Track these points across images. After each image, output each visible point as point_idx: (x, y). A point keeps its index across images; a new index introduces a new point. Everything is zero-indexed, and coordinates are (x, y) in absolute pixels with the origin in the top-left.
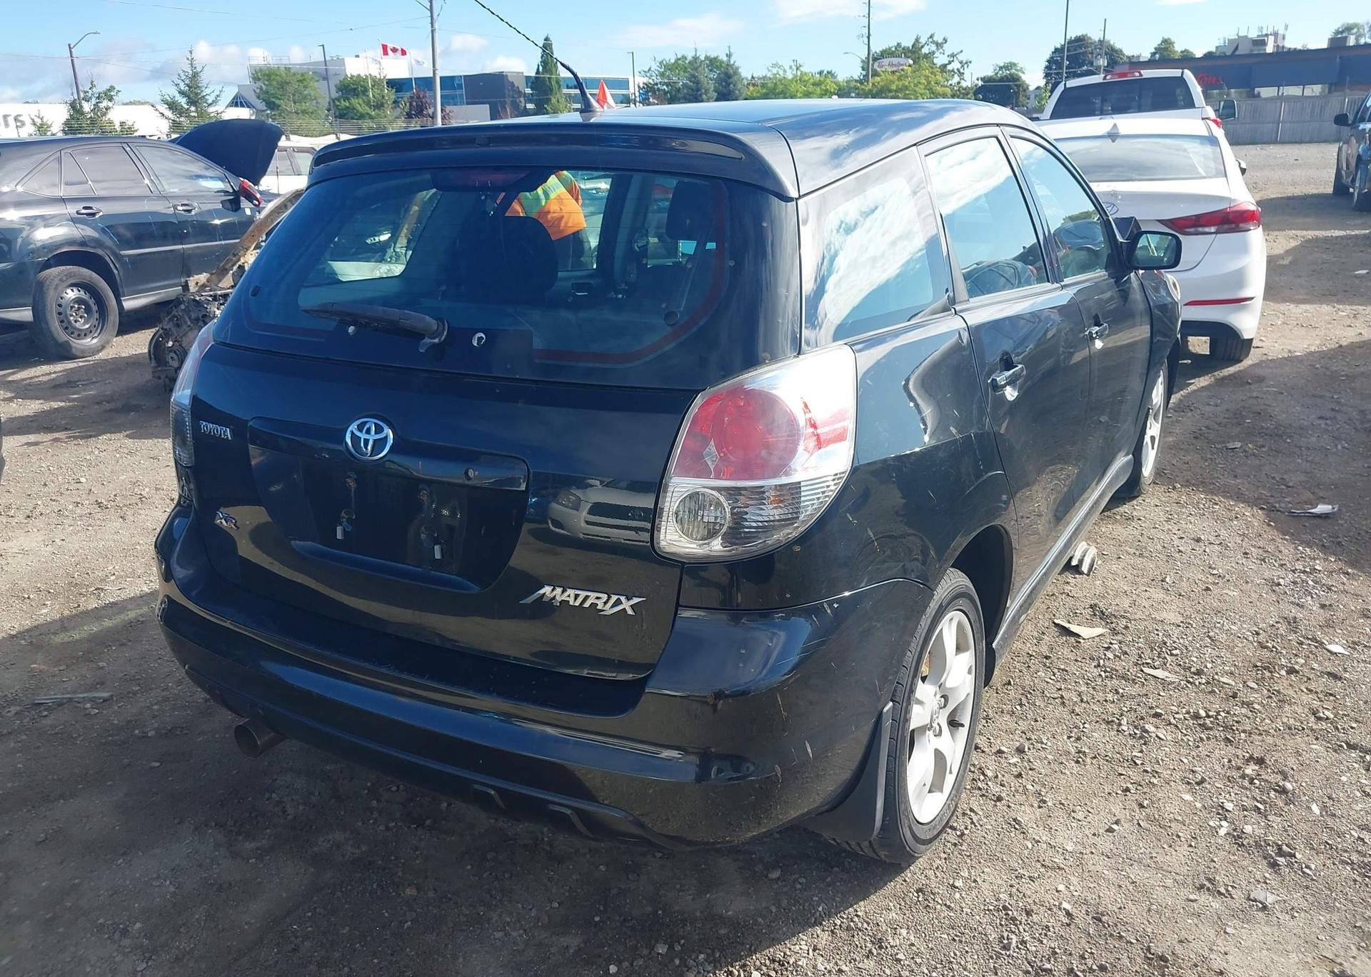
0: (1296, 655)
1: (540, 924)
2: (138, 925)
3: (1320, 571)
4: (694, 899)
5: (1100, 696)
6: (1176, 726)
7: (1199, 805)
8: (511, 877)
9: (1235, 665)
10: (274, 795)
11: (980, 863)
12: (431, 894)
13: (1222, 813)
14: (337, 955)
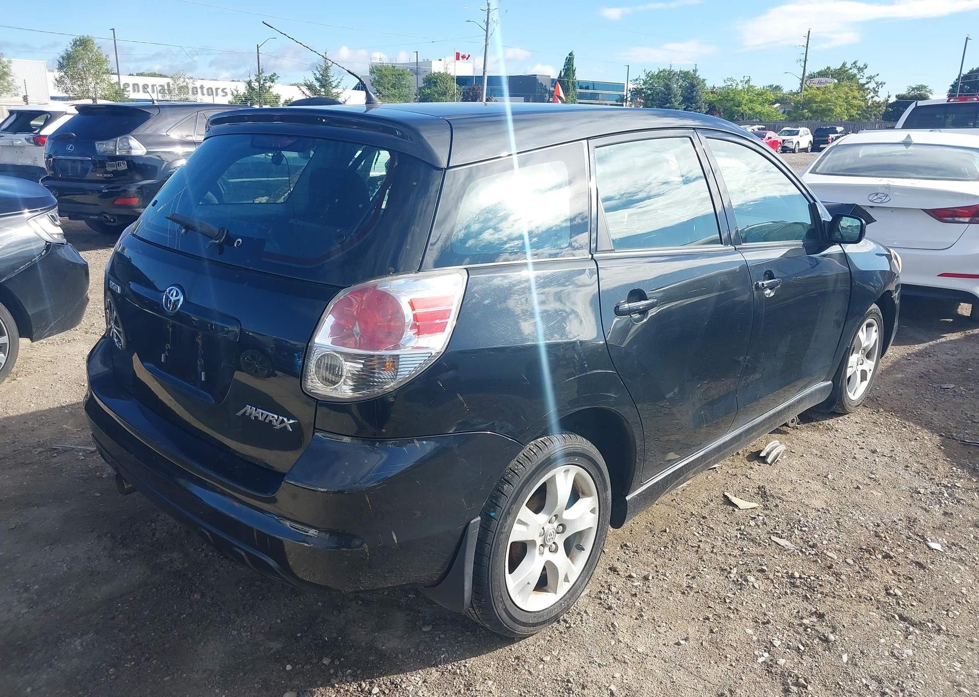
0: (899, 546)
1: (263, 631)
2: (36, 587)
3: (959, 487)
4: (366, 634)
5: (728, 551)
6: (772, 581)
7: (755, 638)
8: (262, 599)
9: (846, 545)
10: (153, 524)
11: (570, 648)
12: (208, 600)
13: (769, 647)
14: (134, 626)
